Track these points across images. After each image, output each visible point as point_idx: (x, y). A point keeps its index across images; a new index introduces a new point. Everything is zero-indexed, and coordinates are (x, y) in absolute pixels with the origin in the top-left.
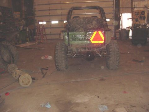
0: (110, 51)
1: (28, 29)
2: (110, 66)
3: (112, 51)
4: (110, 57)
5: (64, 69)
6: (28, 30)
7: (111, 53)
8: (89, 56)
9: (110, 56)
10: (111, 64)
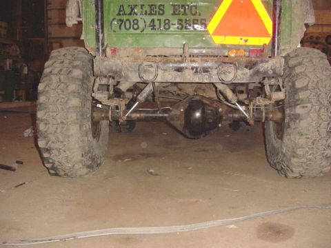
0: (302, 89)
1: (26, 68)
2: (294, 160)
3: (305, 88)
4: (296, 117)
5: (77, 166)
6: (25, 71)
7: (301, 95)
8: (198, 114)
9: (299, 110)
10: (300, 152)
